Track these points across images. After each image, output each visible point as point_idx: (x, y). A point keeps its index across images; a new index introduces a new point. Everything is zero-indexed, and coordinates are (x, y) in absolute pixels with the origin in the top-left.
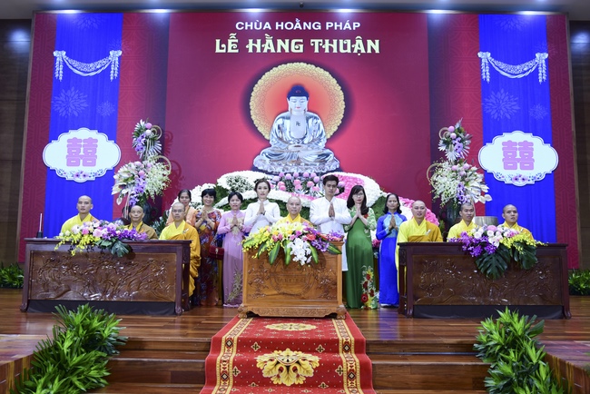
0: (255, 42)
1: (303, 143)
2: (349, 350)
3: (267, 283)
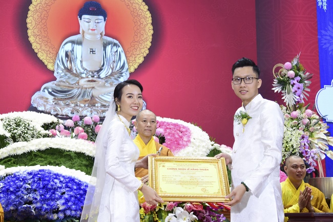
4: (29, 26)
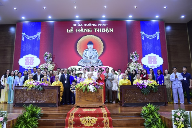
0: (78, 29)
1: (92, 58)
2: (106, 116)
3: (82, 98)
4: (77, 48)
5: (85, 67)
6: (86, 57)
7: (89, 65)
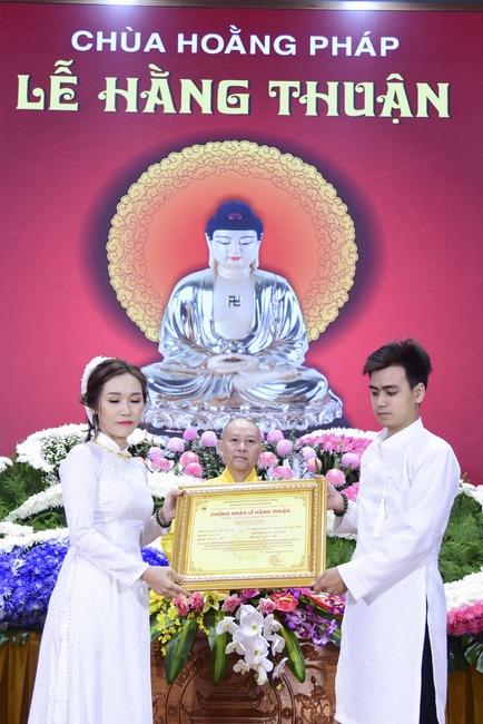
0: (122, 85)
1: (247, 352)
4: (110, 256)
5: (178, 433)
6: (188, 340)
7: (219, 423)
